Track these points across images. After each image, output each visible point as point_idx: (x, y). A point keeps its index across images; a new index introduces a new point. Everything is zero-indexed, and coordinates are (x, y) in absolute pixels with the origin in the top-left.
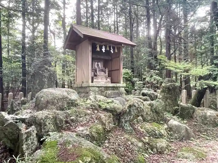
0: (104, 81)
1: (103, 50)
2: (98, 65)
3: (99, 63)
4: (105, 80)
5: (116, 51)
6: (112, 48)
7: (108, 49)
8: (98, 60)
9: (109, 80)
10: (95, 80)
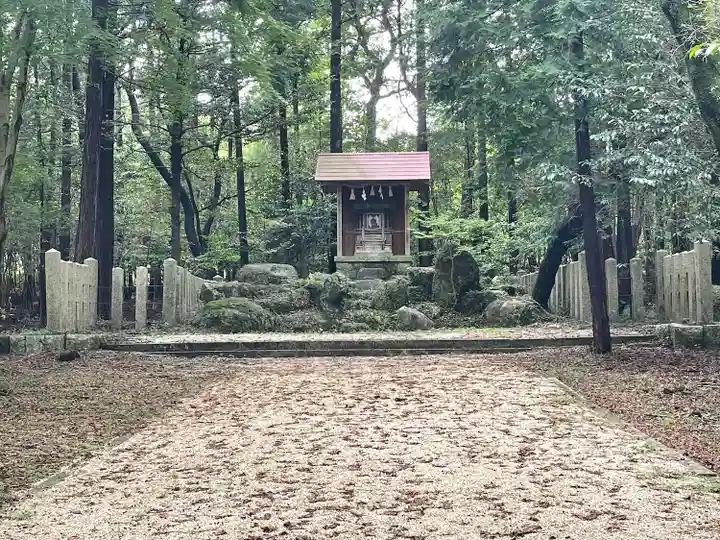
0: (377, 251)
1: (364, 196)
2: (374, 221)
3: (377, 218)
4: (379, 250)
5: (391, 194)
6: (380, 191)
7: (373, 193)
8: (373, 211)
9: (388, 249)
10: (357, 251)
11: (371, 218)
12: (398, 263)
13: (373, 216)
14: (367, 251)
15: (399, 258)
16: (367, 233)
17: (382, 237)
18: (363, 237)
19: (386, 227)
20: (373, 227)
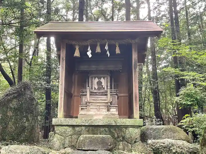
0: (102, 113)
1: (89, 54)
2: (99, 83)
3: (102, 80)
4: (104, 112)
5: (118, 51)
6: (106, 48)
7: (98, 50)
8: (99, 74)
9: (114, 111)
10: (81, 112)
11: (97, 80)
12: (127, 127)
13: (99, 78)
14: (92, 112)
15: (128, 122)
16: (92, 94)
17: (109, 98)
18: (88, 98)
19: (111, 88)
20: (99, 89)
